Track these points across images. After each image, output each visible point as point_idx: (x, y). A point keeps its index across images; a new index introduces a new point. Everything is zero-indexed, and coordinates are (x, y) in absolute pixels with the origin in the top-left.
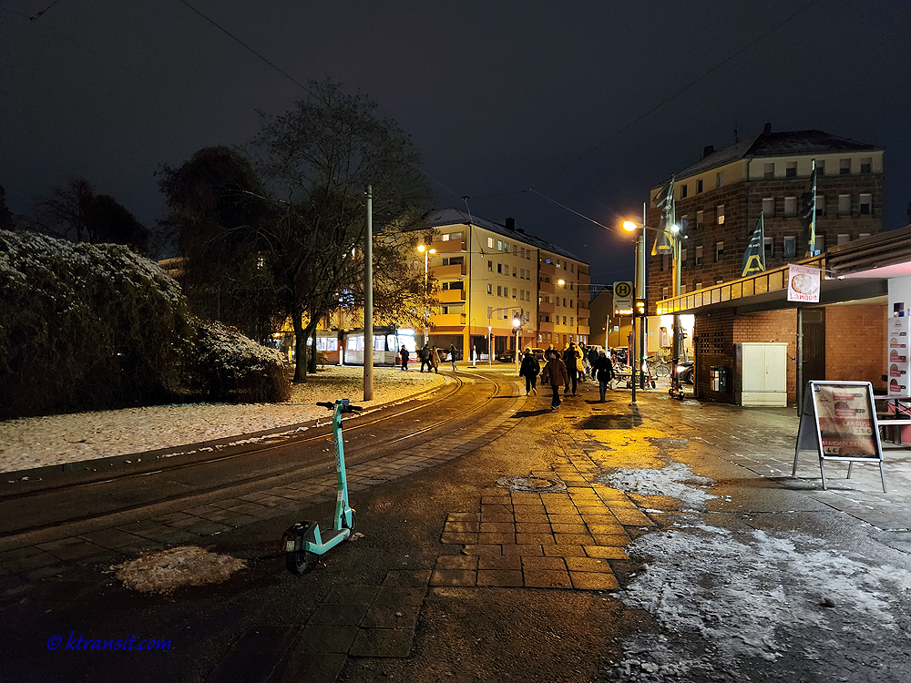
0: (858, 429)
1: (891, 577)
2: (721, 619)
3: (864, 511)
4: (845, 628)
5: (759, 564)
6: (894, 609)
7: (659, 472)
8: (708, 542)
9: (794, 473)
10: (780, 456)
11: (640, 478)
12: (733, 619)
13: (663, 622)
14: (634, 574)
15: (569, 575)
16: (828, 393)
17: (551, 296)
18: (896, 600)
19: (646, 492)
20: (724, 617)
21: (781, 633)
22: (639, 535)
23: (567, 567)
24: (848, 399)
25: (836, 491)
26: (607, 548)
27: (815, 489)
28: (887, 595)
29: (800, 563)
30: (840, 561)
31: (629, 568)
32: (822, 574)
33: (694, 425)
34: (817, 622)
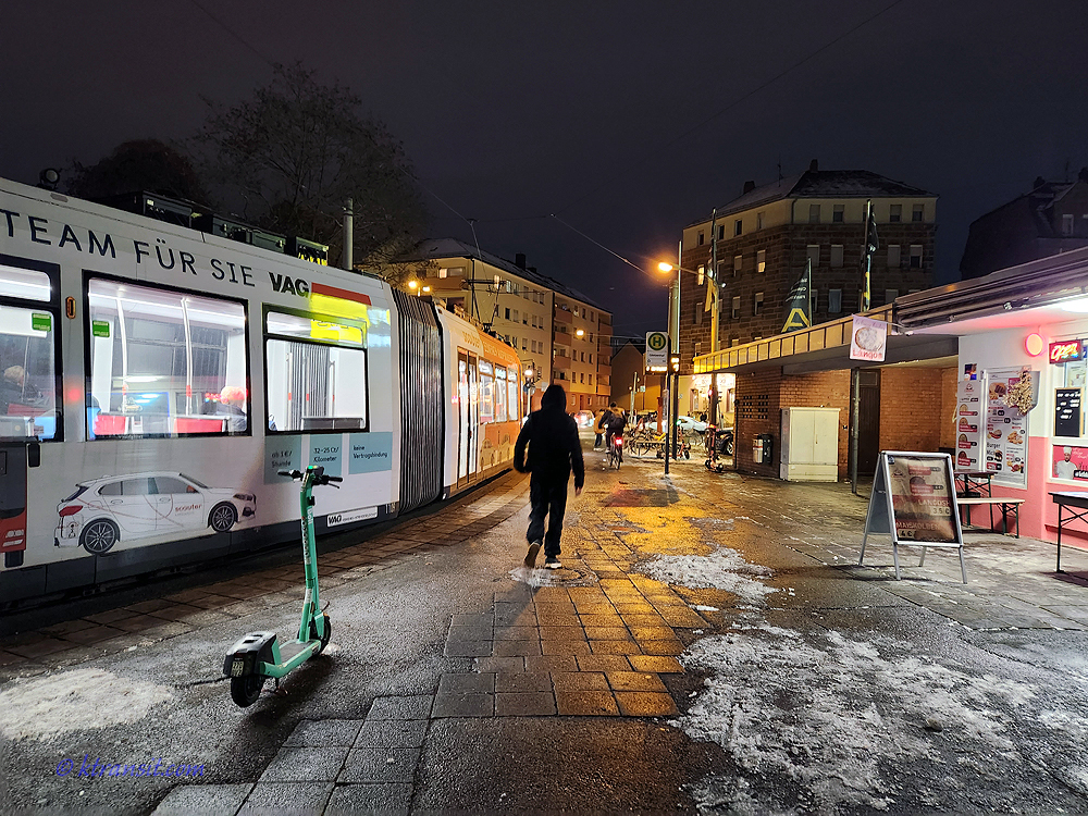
0: (936, 510)
1: (999, 689)
2: (810, 752)
3: (947, 606)
4: (961, 760)
5: (842, 676)
6: (1011, 731)
7: (706, 559)
8: (777, 648)
9: (861, 559)
10: (840, 540)
11: (685, 567)
12: (825, 752)
13: (740, 760)
14: (695, 693)
15: (613, 695)
16: (903, 466)
17: (567, 348)
18: (1011, 720)
19: (694, 584)
20: (813, 749)
21: (885, 768)
22: (693, 641)
23: (610, 686)
24: (924, 473)
25: (911, 582)
26: (656, 659)
27: (886, 579)
28: (998, 713)
29: (889, 673)
30: (934, 669)
31: (686, 685)
32: (918, 687)
33: (738, 502)
34: (926, 752)
